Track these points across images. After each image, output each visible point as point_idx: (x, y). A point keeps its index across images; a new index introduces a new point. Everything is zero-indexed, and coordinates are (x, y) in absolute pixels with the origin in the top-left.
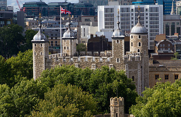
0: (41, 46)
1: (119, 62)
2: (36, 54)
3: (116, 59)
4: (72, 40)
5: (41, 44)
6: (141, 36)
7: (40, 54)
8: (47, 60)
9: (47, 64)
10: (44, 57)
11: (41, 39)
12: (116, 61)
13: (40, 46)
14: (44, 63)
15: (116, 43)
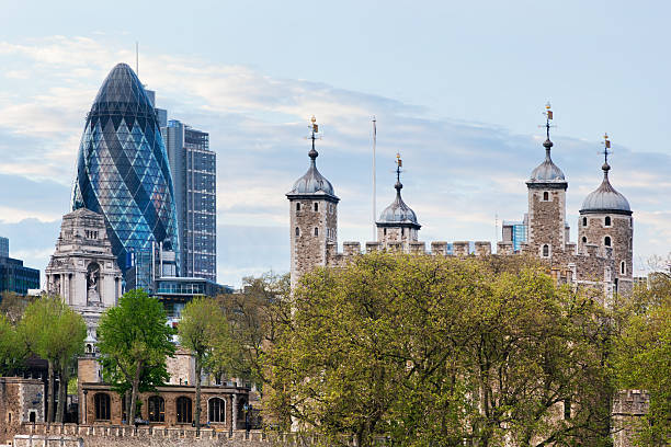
0: (316, 209)
1: (549, 257)
2: (301, 233)
3: (541, 249)
4: (407, 230)
5: (316, 205)
6: (613, 217)
7: (313, 232)
8: (333, 252)
9: (331, 262)
10: (323, 242)
11: (316, 190)
12: (541, 254)
13: (313, 208)
14: (324, 259)
15: (542, 199)
